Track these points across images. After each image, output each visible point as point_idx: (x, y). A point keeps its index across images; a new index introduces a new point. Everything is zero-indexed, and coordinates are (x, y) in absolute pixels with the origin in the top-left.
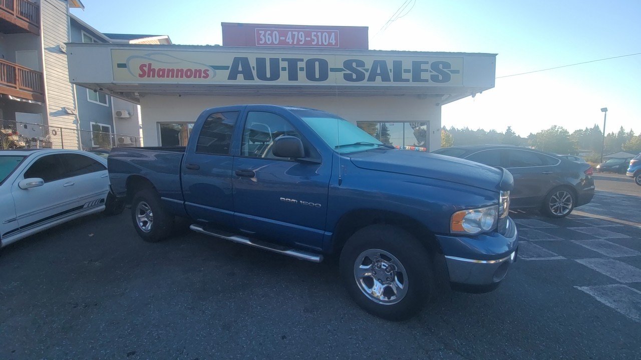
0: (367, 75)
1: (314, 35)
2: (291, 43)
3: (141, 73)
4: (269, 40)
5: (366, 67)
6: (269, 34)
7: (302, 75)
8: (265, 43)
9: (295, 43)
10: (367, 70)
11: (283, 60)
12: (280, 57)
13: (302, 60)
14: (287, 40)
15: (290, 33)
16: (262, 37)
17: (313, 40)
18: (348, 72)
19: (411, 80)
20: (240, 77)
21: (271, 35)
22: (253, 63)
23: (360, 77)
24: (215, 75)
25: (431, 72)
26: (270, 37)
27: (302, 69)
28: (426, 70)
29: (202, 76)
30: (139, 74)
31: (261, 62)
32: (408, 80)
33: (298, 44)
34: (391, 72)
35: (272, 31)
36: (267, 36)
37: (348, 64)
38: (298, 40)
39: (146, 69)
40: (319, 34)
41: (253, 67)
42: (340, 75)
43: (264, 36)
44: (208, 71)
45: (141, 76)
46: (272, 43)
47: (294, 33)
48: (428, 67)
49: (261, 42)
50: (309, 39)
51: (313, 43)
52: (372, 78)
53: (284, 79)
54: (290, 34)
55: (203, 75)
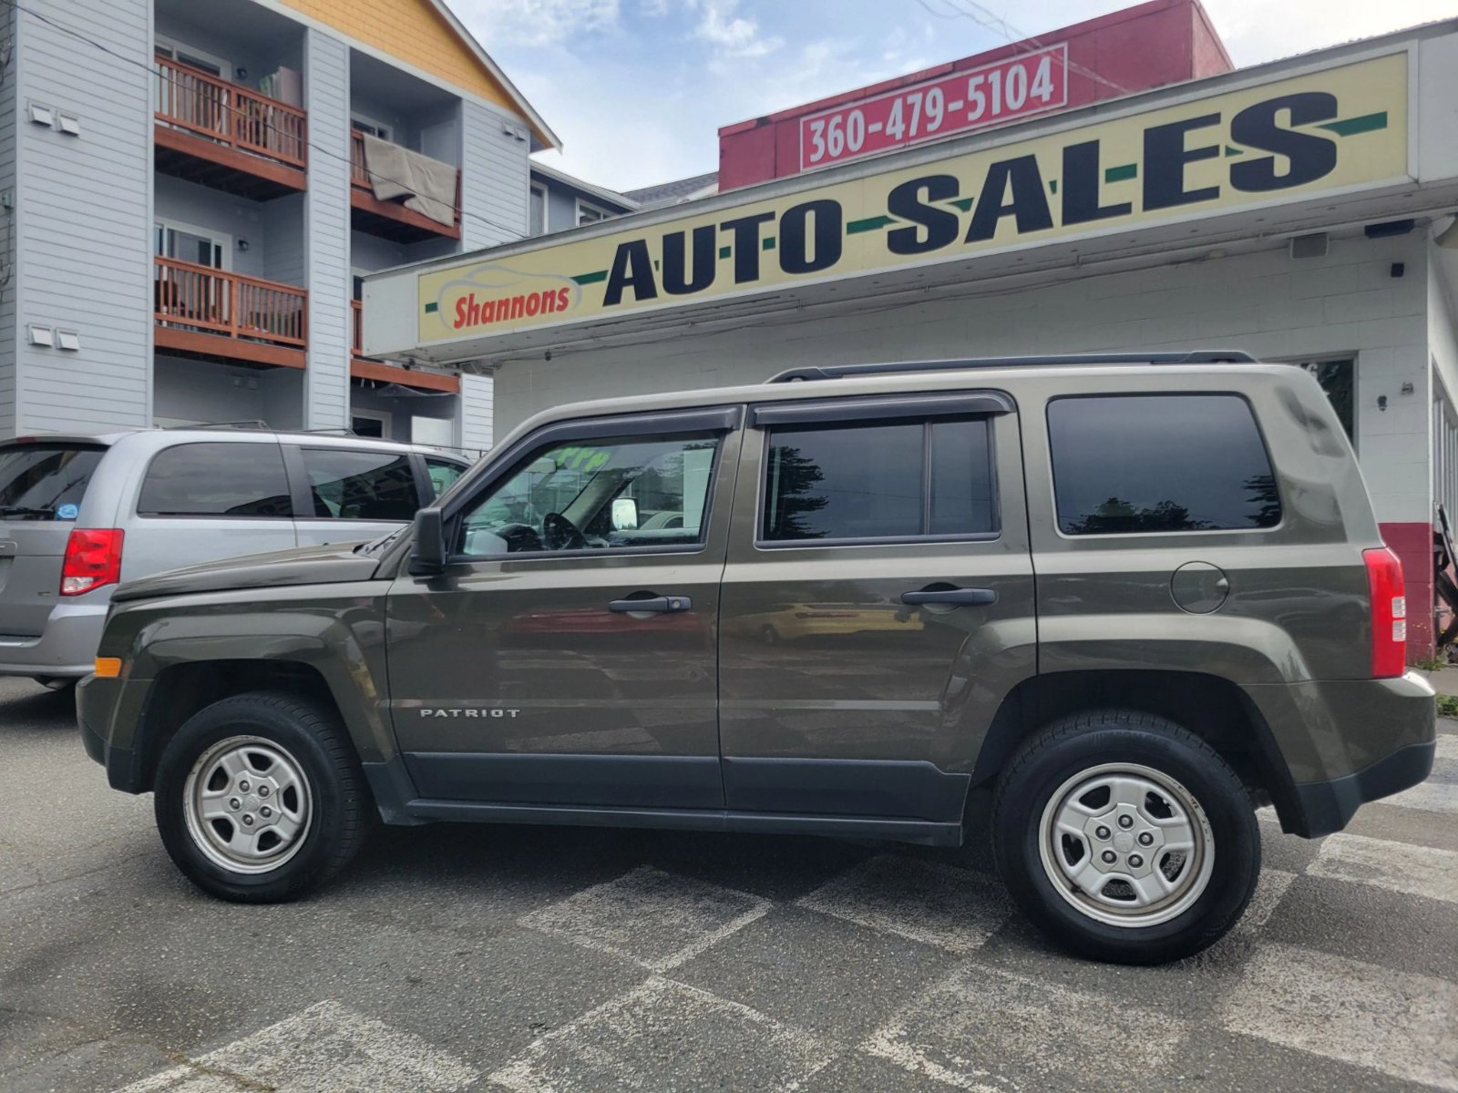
0: (965, 220)
1: (978, 88)
2: (899, 136)
3: (458, 319)
4: (836, 145)
5: (963, 195)
6: (837, 126)
7: (769, 260)
8: (827, 157)
9: (913, 131)
10: (965, 205)
11: (725, 226)
12: (716, 220)
13: (770, 216)
14: (889, 131)
15: (898, 104)
16: (817, 140)
17: (972, 106)
18: (903, 223)
19: (1138, 204)
20: (628, 292)
21: (842, 126)
22: (656, 253)
23: (943, 230)
24: (579, 298)
25: (1230, 152)
26: (839, 134)
27: (769, 243)
28: (1212, 152)
29: (556, 306)
30: (456, 322)
31: (673, 244)
32: (1124, 209)
33: (922, 131)
34: (1054, 190)
35: (846, 114)
36: (832, 133)
37: (902, 200)
38: (925, 119)
39: (465, 307)
40: (995, 78)
41: (657, 263)
42: (880, 236)
43: (824, 135)
44: (565, 290)
45: (458, 325)
46: (846, 152)
47: (910, 100)
48: (1220, 135)
49: (814, 158)
50: (956, 106)
51: (972, 116)
52: (983, 229)
53: (724, 284)
54: (898, 107)
55: (558, 302)
